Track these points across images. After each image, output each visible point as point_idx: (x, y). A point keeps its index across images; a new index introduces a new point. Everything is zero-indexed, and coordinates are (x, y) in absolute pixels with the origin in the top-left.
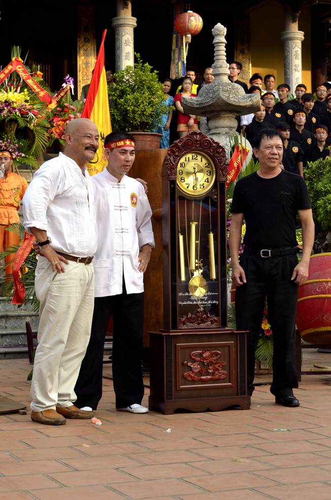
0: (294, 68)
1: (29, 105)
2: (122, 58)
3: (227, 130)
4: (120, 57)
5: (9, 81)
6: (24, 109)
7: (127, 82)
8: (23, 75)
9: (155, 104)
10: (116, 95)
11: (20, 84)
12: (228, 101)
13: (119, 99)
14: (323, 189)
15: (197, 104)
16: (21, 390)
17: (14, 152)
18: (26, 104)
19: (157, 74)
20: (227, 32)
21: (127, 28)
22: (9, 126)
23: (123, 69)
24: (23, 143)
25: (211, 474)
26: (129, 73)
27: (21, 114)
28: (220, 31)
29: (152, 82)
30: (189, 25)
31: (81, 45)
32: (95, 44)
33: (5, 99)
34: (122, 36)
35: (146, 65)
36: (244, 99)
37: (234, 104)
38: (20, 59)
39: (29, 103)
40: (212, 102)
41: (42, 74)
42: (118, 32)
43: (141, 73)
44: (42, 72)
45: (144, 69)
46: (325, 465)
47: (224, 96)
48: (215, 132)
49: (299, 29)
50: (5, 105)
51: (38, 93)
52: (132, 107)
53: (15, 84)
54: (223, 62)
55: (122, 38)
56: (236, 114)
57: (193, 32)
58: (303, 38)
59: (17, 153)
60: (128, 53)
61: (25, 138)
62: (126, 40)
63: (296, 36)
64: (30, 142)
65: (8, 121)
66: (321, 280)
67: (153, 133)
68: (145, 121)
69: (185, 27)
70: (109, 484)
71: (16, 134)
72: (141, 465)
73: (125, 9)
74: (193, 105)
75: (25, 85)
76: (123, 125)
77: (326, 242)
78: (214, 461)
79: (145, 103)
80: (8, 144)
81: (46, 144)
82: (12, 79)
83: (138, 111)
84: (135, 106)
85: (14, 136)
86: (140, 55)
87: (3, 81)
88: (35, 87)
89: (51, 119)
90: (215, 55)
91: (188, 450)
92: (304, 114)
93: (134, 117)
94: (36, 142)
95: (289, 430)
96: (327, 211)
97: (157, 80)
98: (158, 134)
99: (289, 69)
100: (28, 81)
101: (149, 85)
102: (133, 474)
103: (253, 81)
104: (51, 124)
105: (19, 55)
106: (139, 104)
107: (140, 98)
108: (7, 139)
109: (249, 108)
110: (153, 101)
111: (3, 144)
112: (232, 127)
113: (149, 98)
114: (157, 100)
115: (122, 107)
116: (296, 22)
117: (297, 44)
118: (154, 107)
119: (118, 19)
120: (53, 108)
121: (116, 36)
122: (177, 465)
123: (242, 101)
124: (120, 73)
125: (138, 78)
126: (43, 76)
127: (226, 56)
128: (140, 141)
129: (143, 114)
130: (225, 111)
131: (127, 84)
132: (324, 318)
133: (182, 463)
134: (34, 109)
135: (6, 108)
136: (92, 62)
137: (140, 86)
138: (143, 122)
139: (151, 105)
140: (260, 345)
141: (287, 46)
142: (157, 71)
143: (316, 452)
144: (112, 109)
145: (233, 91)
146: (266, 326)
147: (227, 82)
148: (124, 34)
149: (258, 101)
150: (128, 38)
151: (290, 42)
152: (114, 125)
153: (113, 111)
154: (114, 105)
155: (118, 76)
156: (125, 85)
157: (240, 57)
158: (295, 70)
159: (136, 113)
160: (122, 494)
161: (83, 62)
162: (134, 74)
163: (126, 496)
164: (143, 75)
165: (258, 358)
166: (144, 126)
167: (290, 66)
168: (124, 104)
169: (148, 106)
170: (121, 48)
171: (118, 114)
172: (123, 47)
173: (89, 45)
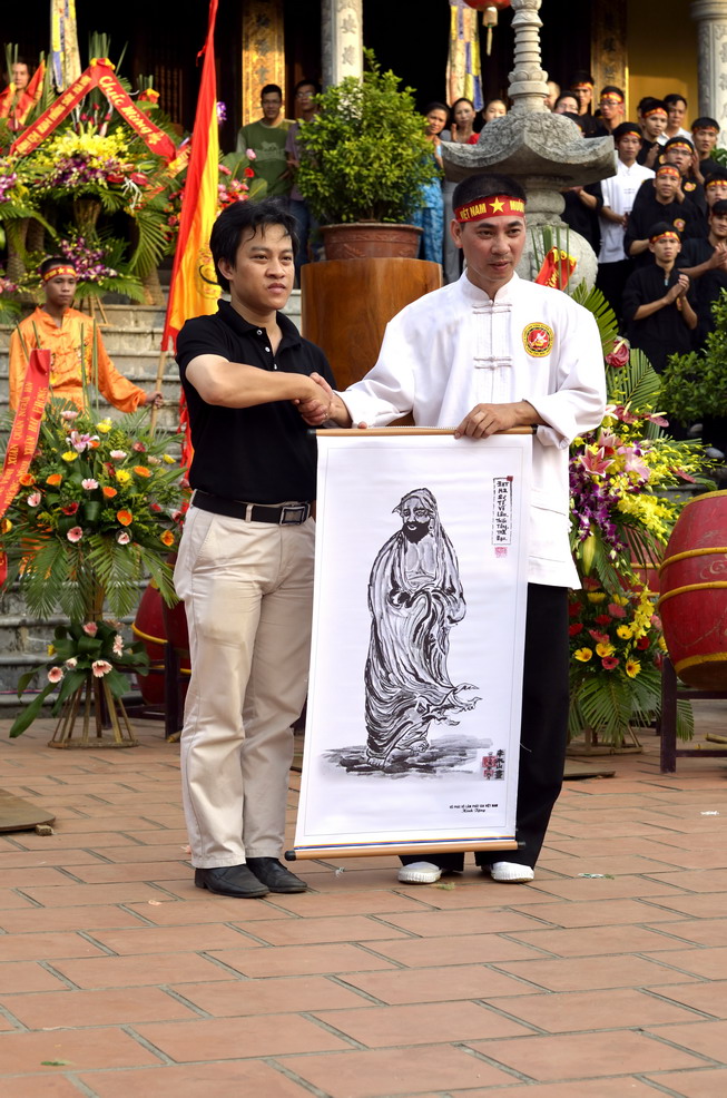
0: (719, 81)
1: (127, 163)
2: (336, 59)
3: (541, 217)
4: (331, 57)
5: (83, 111)
6: (115, 171)
7: (346, 112)
8: (114, 98)
9: (407, 161)
10: (320, 141)
11: (108, 117)
12: (541, 154)
13: (328, 150)
15: (474, 161)
16: (61, 783)
17: (94, 266)
18: (120, 160)
19: (411, 94)
22: (82, 210)
23: (338, 84)
24: (112, 245)
25: (402, 967)
26: (349, 93)
27: (109, 183)
29: (400, 113)
31: (251, 31)
32: (282, 29)
33: (74, 150)
34: (336, 11)
35: (387, 74)
36: (577, 149)
37: (554, 159)
38: (108, 62)
39: (126, 159)
40: (507, 157)
41: (157, 95)
42: (327, 2)
43: (375, 92)
44: (159, 92)
45: (384, 85)
46: (659, 951)
47: (532, 142)
50: (75, 162)
51: (146, 137)
52: (356, 168)
53: (96, 116)
54: (533, 68)
55: (335, 15)
56: (563, 183)
57: (500, 1)
59: (98, 268)
60: (349, 50)
61: (117, 235)
62: (345, 21)
63: (725, 11)
64: (128, 244)
65: (79, 198)
66: (719, 549)
67: (401, 225)
68: (385, 198)
71: (99, 226)
72: (259, 945)
74: (464, 162)
75: (119, 120)
76: (337, 208)
78: (420, 940)
79: (384, 160)
80: (79, 249)
81: (164, 248)
82: (91, 105)
83: (369, 176)
84: (362, 165)
85: (93, 231)
86: (375, 52)
87: (71, 111)
88: (140, 123)
89: (175, 193)
90: (515, 51)
91: (372, 916)
93: (361, 188)
94: (141, 244)
95: (608, 877)
97: (412, 107)
99: (708, 84)
100: (124, 110)
101: (393, 118)
102: (234, 965)
103: (647, 114)
104: (174, 206)
105: (106, 54)
106: (370, 161)
107: (372, 148)
108: (79, 237)
109: (590, 168)
110: (401, 154)
111: (69, 249)
112: (552, 212)
113: (394, 149)
114: (410, 151)
115: (334, 168)
117: (726, 29)
118: (404, 167)
120: (181, 168)
121: (324, 12)
122: (330, 947)
123: (574, 153)
124: (329, 92)
125: (368, 104)
126: (159, 99)
127: (540, 55)
128: (373, 244)
129: (381, 183)
130: (537, 175)
131: (346, 116)
132: (726, 634)
134: (136, 171)
135: (75, 170)
136: (274, 69)
137: (373, 122)
138: (381, 201)
139: (398, 162)
140: (594, 693)
141: (704, 32)
142: (413, 88)
143: (653, 923)
144: (312, 172)
145: (554, 132)
146: (606, 650)
147: (542, 111)
148: (342, 8)
149: (610, 155)
150: (350, 16)
151: (711, 24)
152: (315, 207)
153: (313, 177)
154: (314, 163)
155: (326, 99)
156: (340, 120)
157: (604, 58)
158: (722, 86)
159: (364, 182)
160: (192, 1005)
161: (255, 68)
162: (360, 95)
163: (199, 1011)
164: (380, 98)
165: (589, 720)
166: (381, 209)
167: (709, 78)
168: (338, 162)
169: (390, 166)
170: (335, 38)
171: (325, 183)
172: (338, 35)
173: (268, 31)
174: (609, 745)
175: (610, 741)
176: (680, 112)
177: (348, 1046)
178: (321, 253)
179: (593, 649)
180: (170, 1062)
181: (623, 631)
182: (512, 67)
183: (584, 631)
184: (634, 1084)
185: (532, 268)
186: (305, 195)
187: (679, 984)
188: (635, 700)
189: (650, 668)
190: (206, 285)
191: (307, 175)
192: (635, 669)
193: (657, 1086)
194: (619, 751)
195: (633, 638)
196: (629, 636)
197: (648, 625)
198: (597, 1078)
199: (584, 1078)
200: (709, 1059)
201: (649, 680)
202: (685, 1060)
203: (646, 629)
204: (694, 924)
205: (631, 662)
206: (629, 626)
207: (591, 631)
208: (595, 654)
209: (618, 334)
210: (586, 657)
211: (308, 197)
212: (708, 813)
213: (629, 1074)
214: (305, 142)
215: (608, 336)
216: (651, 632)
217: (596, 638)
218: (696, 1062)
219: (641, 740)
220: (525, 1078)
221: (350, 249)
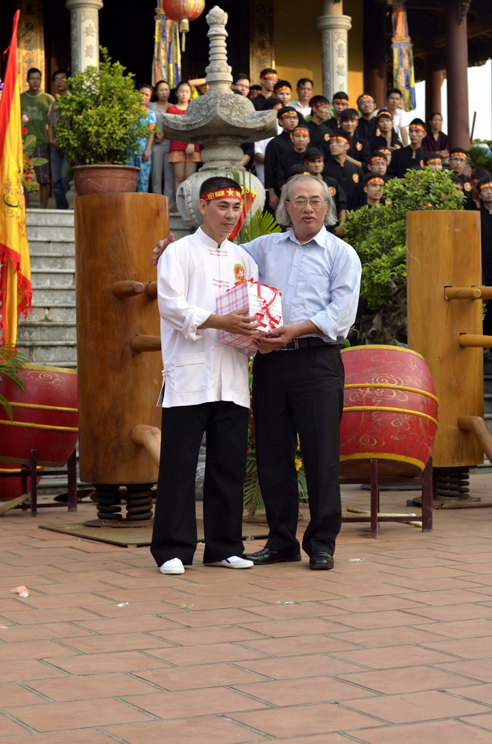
0: (336, 70)
2: (81, 54)
3: (228, 163)
4: (78, 52)
7: (88, 90)
9: (130, 123)
10: (71, 109)
12: (228, 122)
13: (76, 115)
14: (368, 250)
15: (183, 126)
19: (132, 78)
20: (229, 19)
21: (89, 9)
23: (83, 71)
25: (174, 666)
26: (90, 77)
28: (217, 18)
29: (125, 91)
30: (185, 5)
31: (22, 34)
32: (42, 32)
34: (81, 21)
35: (116, 64)
36: (251, 118)
37: (237, 125)
40: (205, 123)
42: (75, 15)
43: (108, 76)
45: (113, 71)
46: (339, 652)
47: (223, 113)
48: (210, 167)
49: (345, 13)
52: (96, 128)
54: (222, 64)
55: (80, 24)
57: (190, 16)
58: (350, 26)
60: (90, 48)
62: (87, 28)
63: (340, 23)
66: (356, 385)
67: (127, 166)
68: (115, 148)
69: (179, 8)
70: (26, 681)
72: (76, 654)
74: (177, 127)
76: (82, 154)
77: (373, 329)
78: (182, 648)
79: (114, 122)
83: (104, 133)
84: (99, 126)
86: (108, 49)
90: (210, 52)
91: (147, 633)
93: (99, 141)
95: (296, 603)
96: (372, 284)
97: (133, 87)
98: (133, 167)
99: (329, 71)
101: (120, 94)
102: (63, 667)
106: (105, 123)
107: (106, 114)
109: (261, 131)
110: (126, 118)
112: (235, 160)
113: (121, 115)
114: (132, 116)
115: (80, 128)
116: (339, 2)
117: (341, 35)
118: (128, 127)
121: (72, 21)
122: (126, 653)
123: (250, 121)
124: (77, 76)
125: (104, 84)
127: (227, 55)
128: (107, 178)
129: (112, 138)
130: (225, 135)
131: (88, 92)
132: (361, 440)
133: (135, 650)
136: (37, 59)
137: (107, 96)
138: (112, 150)
139: (124, 124)
141: (326, 37)
142: (133, 73)
143: (331, 633)
144: (66, 130)
145: (236, 106)
147: (228, 93)
148: (85, 20)
150: (90, 25)
151: (330, 32)
153: (66, 133)
154: (69, 125)
155: (75, 81)
156: (85, 95)
157: (259, 53)
158: (338, 73)
159: (101, 137)
160: (41, 694)
161: (24, 59)
162: (98, 78)
163: (47, 699)
164: (111, 80)
166: (113, 155)
167: (330, 67)
168: (84, 123)
169: (119, 126)
170: (80, 40)
171: (74, 137)
172: (82, 38)
173: (33, 34)
176: (309, 89)
177: (148, 719)
178: (72, 185)
180: (35, 733)
182: (208, 63)
184: (339, 738)
186: (61, 146)
187: (356, 673)
190: (7, 208)
191: (62, 132)
193: (354, 739)
198: (315, 734)
199: (307, 735)
200: (384, 721)
202: (369, 722)
204: (358, 633)
211: (63, 147)
212: (354, 560)
213: (334, 732)
218: (377, 723)
220: (268, 736)
221: (92, 182)
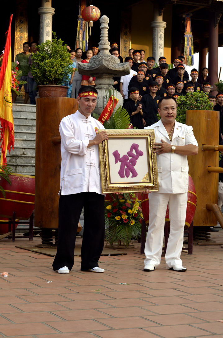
0: (159, 46)
2: (44, 35)
3: (107, 86)
4: (42, 34)
9: (65, 67)
10: (38, 59)
12: (108, 67)
13: (41, 62)
15: (87, 68)
21: (48, 15)
23: (44, 42)
25: (70, 309)
26: (48, 45)
28: (104, 20)
29: (63, 52)
30: (92, 15)
31: (18, 25)
32: (27, 24)
34: (44, 20)
35: (59, 40)
36: (119, 66)
37: (112, 69)
40: (97, 67)
42: (42, 17)
43: (56, 45)
45: (58, 43)
46: (145, 306)
47: (105, 63)
48: (99, 87)
49: (163, 20)
52: (49, 68)
54: (106, 41)
56: (113, 76)
57: (94, 19)
58: (166, 26)
60: (48, 32)
62: (47, 23)
63: (161, 25)
68: (58, 78)
69: (89, 16)
70: (3, 314)
72: (26, 303)
73: (47, 2)
74: (85, 69)
76: (43, 80)
78: (74, 302)
79: (58, 66)
83: (53, 71)
84: (51, 67)
86: (56, 33)
90: (101, 36)
91: (59, 295)
92: (162, 77)
93: (51, 74)
95: (128, 284)
98: (65, 86)
99: (155, 46)
101: (61, 53)
102: (20, 308)
103: (134, 54)
106: (53, 66)
107: (54, 62)
109: (122, 72)
110: (63, 64)
112: (110, 84)
113: (61, 63)
114: (66, 64)
115: (42, 68)
116: (161, 15)
117: (161, 30)
119: (43, 9)
121: (41, 20)
122: (49, 303)
123: (117, 67)
124: (42, 45)
125: (53, 49)
127: (108, 37)
128: (54, 91)
129: (56, 73)
130: (106, 73)
131: (46, 52)
133: (53, 302)
136: (24, 37)
137: (55, 54)
138: (56, 78)
139: (62, 67)
140: (121, 230)
141: (155, 31)
143: (142, 298)
144: (36, 69)
145: (112, 60)
146: (125, 217)
147: (108, 54)
148: (46, 19)
149: (128, 68)
151: (157, 29)
152: (36, 80)
153: (36, 70)
154: (37, 66)
155: (41, 47)
156: (45, 53)
157: (124, 37)
159: (52, 72)
160: (9, 320)
161: (18, 36)
162: (51, 46)
163: (11, 322)
164: (57, 47)
165: (119, 238)
166: (57, 81)
168: (44, 66)
169: (60, 68)
171: (40, 72)
172: (45, 27)
173: (23, 25)
174: (125, 245)
175: (125, 244)
177: (56, 332)
179: (121, 216)
180: (5, 336)
181: (130, 211)
182: (100, 40)
183: (118, 211)
185: (104, 101)
186: (33, 76)
187: (151, 315)
188: (133, 232)
189: (138, 223)
190: (6, 103)
191: (34, 70)
192: (133, 223)
194: (127, 247)
195: (133, 213)
196: (131, 212)
197: (137, 210)
200: (162, 337)
201: (137, 226)
203: (137, 211)
204: (154, 298)
205: (132, 221)
206: (132, 210)
207: (120, 211)
208: (121, 218)
209: (130, 122)
210: (119, 219)
214: (34, 60)
215: (127, 123)
216: (138, 212)
217: (122, 213)
219: (134, 244)
221: (47, 92)
